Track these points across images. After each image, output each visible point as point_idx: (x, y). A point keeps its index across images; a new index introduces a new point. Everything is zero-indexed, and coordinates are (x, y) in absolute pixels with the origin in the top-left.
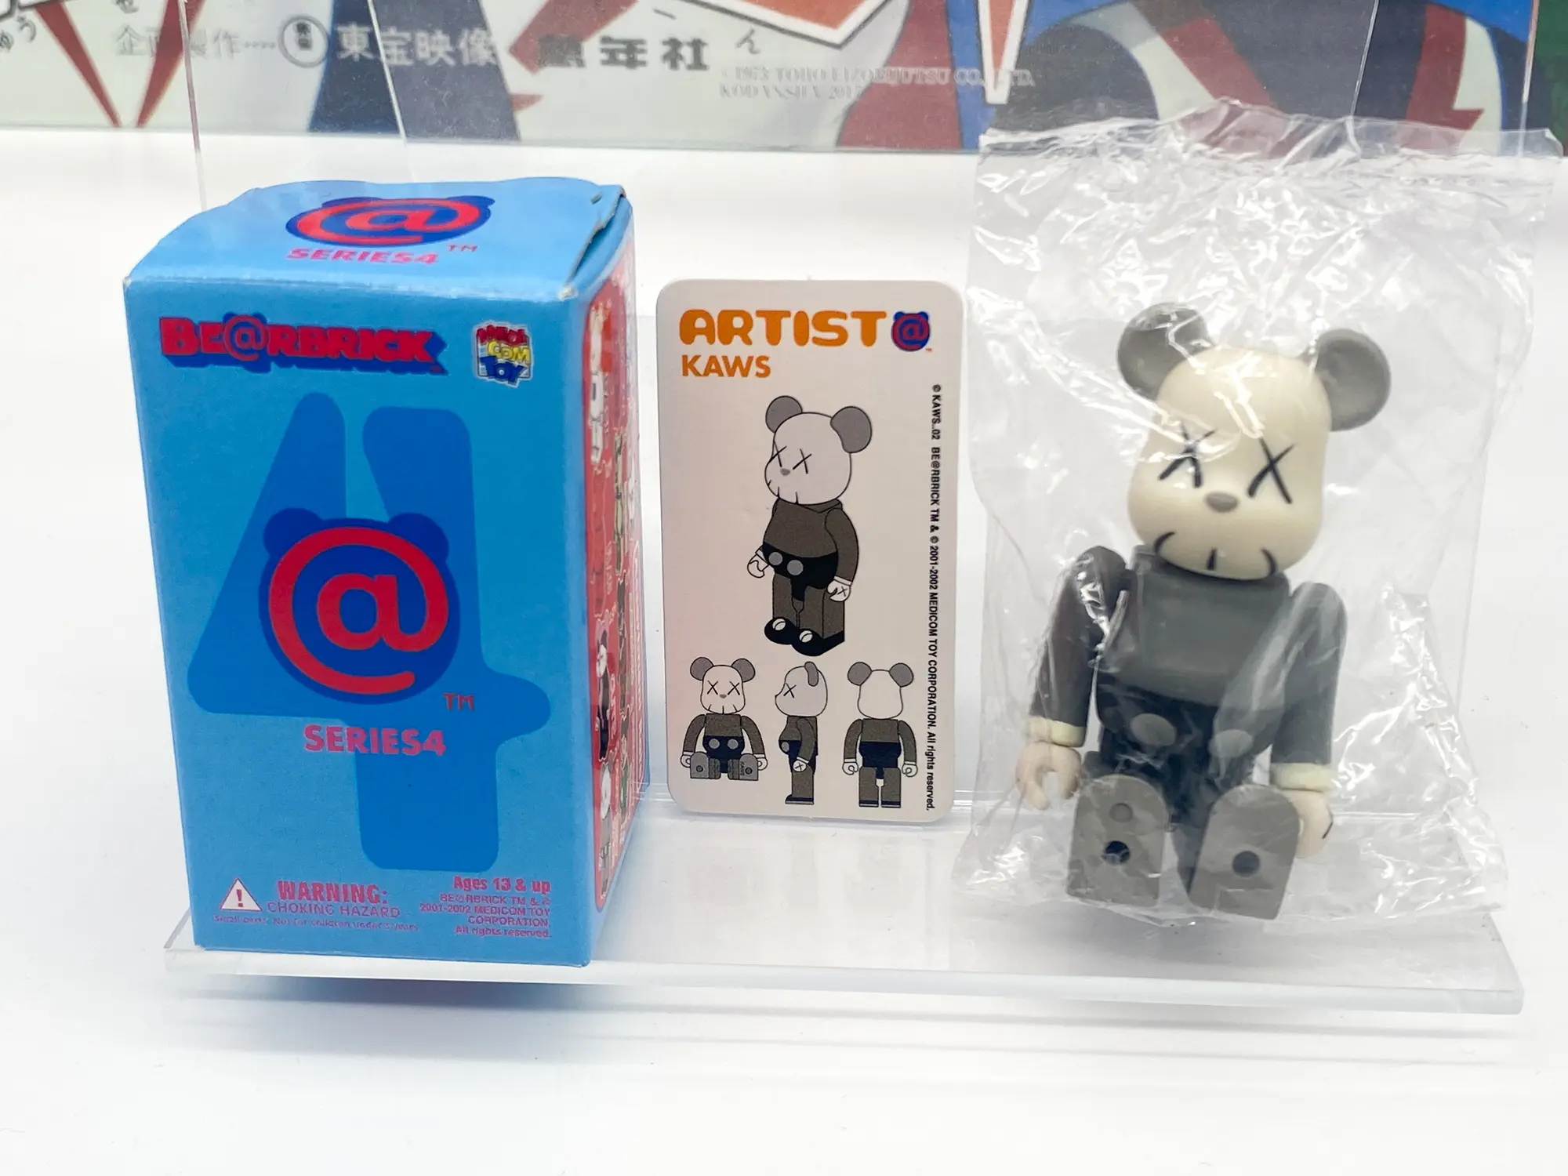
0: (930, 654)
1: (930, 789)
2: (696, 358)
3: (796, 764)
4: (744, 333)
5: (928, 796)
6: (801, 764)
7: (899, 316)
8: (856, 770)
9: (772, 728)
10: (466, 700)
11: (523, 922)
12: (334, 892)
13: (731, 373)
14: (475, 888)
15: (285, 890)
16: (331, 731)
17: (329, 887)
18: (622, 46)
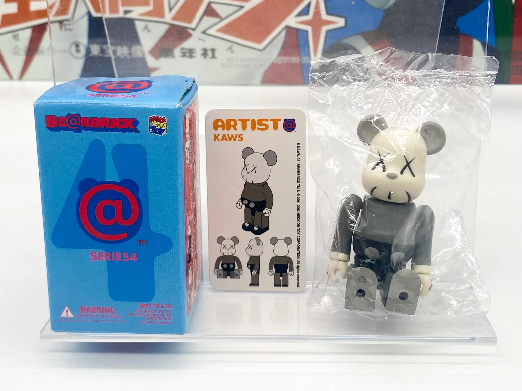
0: (297, 234)
1: (298, 280)
2: (218, 135)
3: (253, 272)
4: (234, 127)
5: (298, 282)
6: (254, 272)
7: (285, 120)
8: (273, 274)
9: (244, 260)
10: (145, 242)
11: (163, 319)
12: (99, 309)
13: (230, 140)
14: (147, 307)
15: (83, 309)
16: (99, 253)
17: (98, 308)
18: (187, 51)
